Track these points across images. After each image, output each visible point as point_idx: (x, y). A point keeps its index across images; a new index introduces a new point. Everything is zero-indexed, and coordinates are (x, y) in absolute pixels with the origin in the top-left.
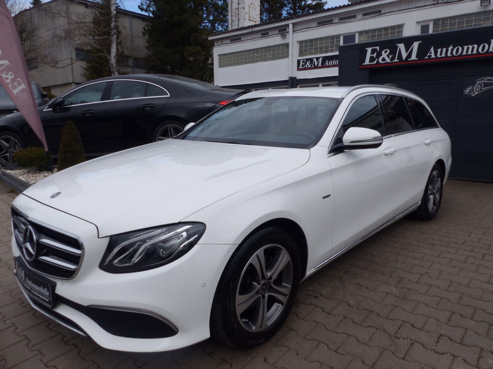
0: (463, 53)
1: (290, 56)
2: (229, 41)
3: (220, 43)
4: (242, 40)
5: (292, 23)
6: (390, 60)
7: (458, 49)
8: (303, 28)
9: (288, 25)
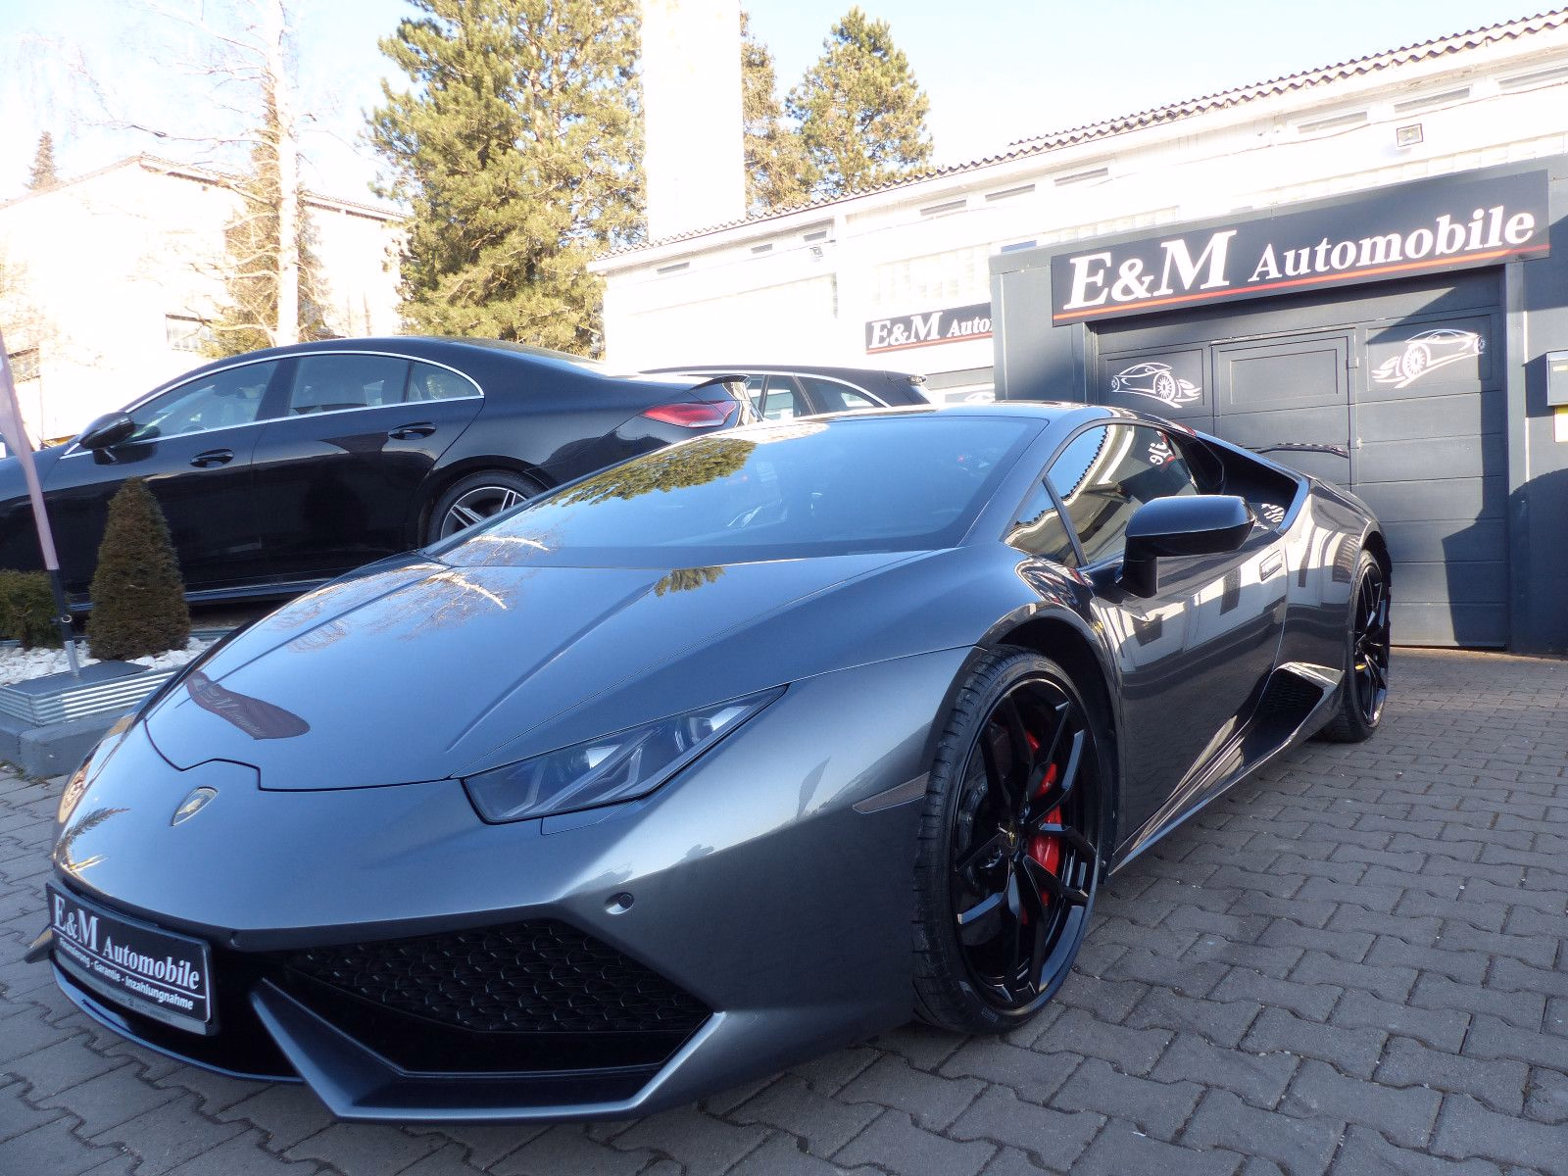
0: (1359, 261)
2: (651, 274)
4: (692, 268)
5: (844, 215)
6: (1147, 291)
7: (1344, 251)
8: (879, 228)
9: (830, 222)
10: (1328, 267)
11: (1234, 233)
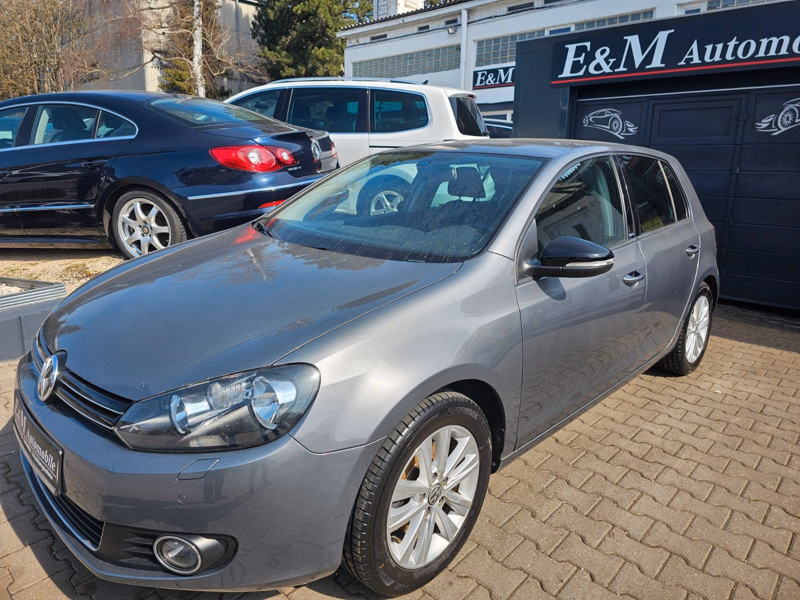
0: (757, 54)
1: (462, 65)
2: (368, 40)
3: (354, 42)
4: (388, 38)
5: (466, 9)
6: (611, 68)
7: (748, 45)
8: (484, 18)
9: (459, 13)
10: (734, 58)
11: (673, 31)
